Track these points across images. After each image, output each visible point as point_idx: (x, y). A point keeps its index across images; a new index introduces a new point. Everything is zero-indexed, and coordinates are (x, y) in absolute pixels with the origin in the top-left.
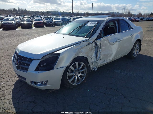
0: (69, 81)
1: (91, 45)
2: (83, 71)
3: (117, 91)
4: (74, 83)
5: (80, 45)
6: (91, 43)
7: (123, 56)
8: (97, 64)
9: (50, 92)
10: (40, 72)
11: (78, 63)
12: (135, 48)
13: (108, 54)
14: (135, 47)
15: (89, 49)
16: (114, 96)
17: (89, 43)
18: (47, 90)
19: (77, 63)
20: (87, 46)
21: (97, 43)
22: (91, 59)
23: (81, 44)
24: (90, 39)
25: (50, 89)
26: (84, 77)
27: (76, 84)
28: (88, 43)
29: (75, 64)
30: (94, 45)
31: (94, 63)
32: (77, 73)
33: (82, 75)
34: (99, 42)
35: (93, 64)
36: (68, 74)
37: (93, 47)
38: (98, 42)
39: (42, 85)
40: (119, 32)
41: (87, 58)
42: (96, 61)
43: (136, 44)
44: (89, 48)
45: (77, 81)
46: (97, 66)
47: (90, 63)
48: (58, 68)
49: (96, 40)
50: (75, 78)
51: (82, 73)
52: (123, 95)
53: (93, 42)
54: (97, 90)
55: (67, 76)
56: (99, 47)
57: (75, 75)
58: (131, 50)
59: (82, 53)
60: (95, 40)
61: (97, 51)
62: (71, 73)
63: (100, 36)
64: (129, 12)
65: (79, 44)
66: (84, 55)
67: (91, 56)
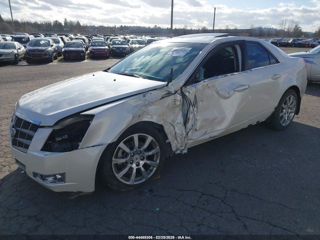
0: (116, 175)
1: (172, 97)
2: (150, 153)
3: (222, 201)
4: (128, 181)
5: (144, 97)
6: (173, 92)
7: (255, 123)
8: (188, 140)
9: (72, 198)
10: (50, 153)
11: (139, 135)
12: (283, 105)
13: (216, 119)
14: (285, 104)
15: (168, 106)
16: (212, 214)
17: (167, 92)
18: (67, 194)
19: (136, 137)
20: (161, 99)
21: (187, 94)
22: (172, 128)
23: (148, 95)
24: (169, 85)
25: (72, 192)
26: (154, 167)
27: (135, 183)
28: (165, 93)
29: (132, 139)
30: (179, 97)
31: (180, 138)
32: (137, 159)
33: (148, 162)
34: (191, 91)
35: (178, 139)
36: (113, 159)
37: (178, 103)
38: (189, 92)
39: (55, 182)
40: (243, 70)
41: (162, 126)
42: (185, 133)
43: (288, 98)
44: (166, 105)
45: (136, 177)
46: (186, 144)
47: (169, 137)
48: (89, 147)
49: (184, 86)
50: (131, 169)
51: (150, 158)
52: (235, 213)
53: (176, 92)
54: (179, 198)
55: (113, 163)
56: (192, 102)
57: (132, 164)
58: (274, 110)
59: (150, 115)
60: (181, 88)
61: (188, 112)
62: (123, 158)
63: (196, 78)
64: (296, 26)
65: (142, 95)
66: (154, 119)
67: (174, 121)
